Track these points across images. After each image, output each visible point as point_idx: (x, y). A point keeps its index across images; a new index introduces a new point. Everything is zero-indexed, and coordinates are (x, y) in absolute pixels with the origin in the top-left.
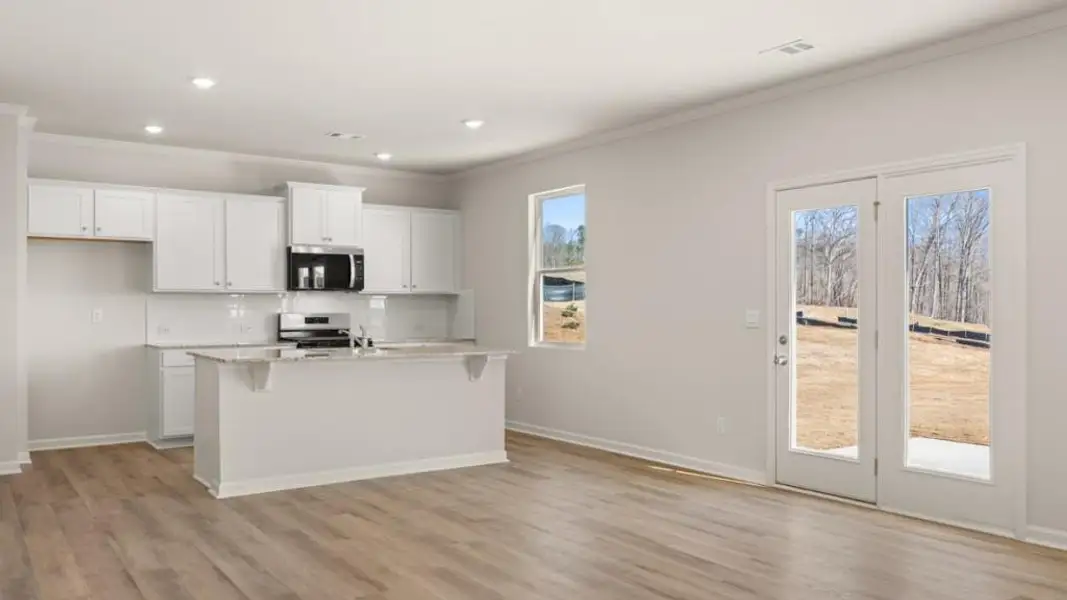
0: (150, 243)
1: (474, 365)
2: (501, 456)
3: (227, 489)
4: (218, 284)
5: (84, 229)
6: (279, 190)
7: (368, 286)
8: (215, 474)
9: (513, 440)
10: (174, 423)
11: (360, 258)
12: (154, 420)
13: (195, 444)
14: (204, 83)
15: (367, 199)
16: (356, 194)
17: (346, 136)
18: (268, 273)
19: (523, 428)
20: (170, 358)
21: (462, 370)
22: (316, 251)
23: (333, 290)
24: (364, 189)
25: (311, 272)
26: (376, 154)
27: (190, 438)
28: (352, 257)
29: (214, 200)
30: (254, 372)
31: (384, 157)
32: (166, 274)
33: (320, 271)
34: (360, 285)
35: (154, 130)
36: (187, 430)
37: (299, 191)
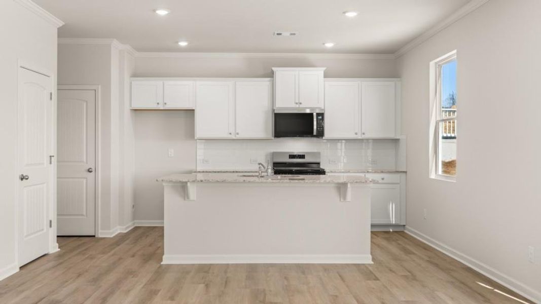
0: (194, 110)
4: (230, 134)
5: (158, 104)
7: (328, 134)
11: (321, 115)
14: (162, 13)
15: (325, 75)
16: (319, 72)
17: (286, 34)
18: (262, 126)
23: (303, 137)
24: (325, 68)
26: (324, 44)
28: (315, 114)
29: (229, 83)
30: (185, 188)
31: (329, 45)
32: (202, 129)
34: (321, 134)
35: (183, 44)
37: (281, 73)
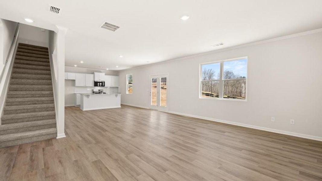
0: (75, 80)
1: (116, 96)
2: (120, 107)
3: (84, 110)
6: (93, 73)
7: (106, 86)
8: (83, 108)
9: (121, 105)
10: (78, 103)
11: (104, 82)
12: (75, 102)
13: (81, 106)
14: (82, 62)
15: (105, 74)
16: (104, 74)
17: (101, 67)
18: (92, 84)
19: (122, 104)
20: (77, 95)
21: (115, 96)
22: (98, 81)
25: (100, 84)
27: (80, 105)
30: (88, 96)
31: (108, 69)
32: (77, 84)
33: (101, 84)
34: (104, 86)
35: (76, 66)
36: (79, 104)
37: (96, 73)
